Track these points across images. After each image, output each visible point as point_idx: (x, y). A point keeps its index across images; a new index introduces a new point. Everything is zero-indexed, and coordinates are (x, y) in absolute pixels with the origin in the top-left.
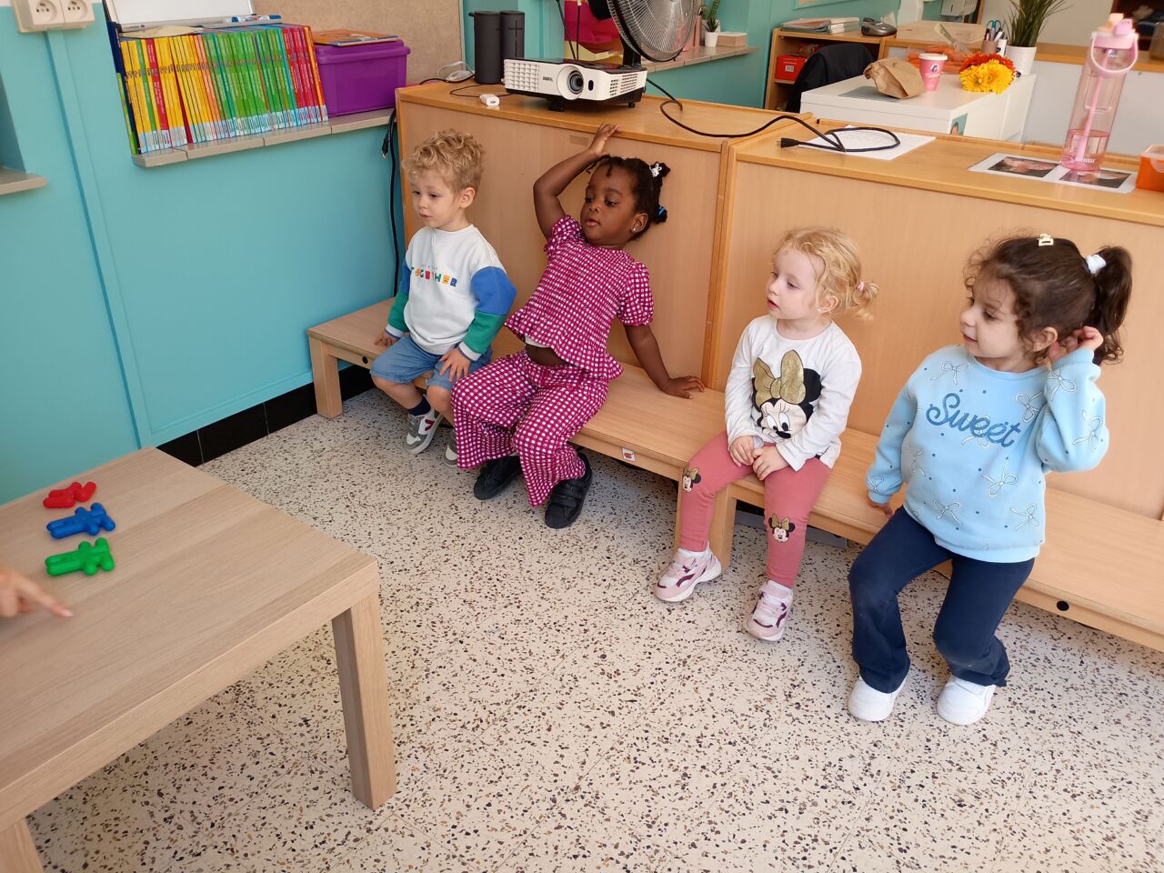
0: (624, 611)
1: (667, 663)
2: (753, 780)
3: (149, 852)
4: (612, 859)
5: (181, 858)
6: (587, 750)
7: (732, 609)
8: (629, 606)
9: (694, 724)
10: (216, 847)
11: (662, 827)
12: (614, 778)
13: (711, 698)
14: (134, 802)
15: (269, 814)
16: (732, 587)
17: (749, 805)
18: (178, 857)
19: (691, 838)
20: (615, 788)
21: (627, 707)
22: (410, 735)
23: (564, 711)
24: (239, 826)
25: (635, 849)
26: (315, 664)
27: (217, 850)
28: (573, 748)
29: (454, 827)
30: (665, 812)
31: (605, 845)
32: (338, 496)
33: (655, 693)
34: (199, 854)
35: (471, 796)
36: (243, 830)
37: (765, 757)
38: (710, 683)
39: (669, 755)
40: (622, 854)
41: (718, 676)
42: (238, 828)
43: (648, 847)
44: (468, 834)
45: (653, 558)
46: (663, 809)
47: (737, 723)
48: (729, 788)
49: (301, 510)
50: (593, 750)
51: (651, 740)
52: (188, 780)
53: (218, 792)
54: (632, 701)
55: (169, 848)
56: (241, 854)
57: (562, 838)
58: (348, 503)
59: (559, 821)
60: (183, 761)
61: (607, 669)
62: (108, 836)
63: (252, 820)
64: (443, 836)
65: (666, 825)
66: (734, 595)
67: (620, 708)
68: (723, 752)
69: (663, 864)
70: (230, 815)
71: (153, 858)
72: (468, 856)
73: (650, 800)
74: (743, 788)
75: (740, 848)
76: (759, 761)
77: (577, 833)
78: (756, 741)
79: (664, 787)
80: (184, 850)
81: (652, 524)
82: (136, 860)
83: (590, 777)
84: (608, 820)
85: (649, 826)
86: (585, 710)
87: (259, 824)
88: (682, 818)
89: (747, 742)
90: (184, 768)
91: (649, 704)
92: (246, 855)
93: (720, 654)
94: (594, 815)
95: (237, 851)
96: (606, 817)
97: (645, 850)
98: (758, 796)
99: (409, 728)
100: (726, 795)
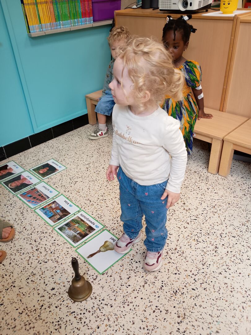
0: (191, 188)
1: (208, 207)
2: (243, 251)
3: (31, 260)
4: (189, 276)
5: (41, 263)
6: (179, 236)
7: (231, 189)
8: (193, 187)
9: (219, 229)
10: (52, 260)
11: (208, 266)
12: (189, 247)
13: (225, 220)
14: (27, 243)
15: (69, 250)
16: (231, 181)
17: (242, 260)
18: (39, 263)
19: (219, 271)
20: (190, 250)
21: (193, 221)
22: (117, 227)
23: (170, 222)
24: (60, 253)
25: (198, 273)
26: (86, 202)
27: (52, 261)
28: (174, 235)
29: (132, 259)
30: (209, 260)
31: (187, 271)
32: (95, 149)
33: (204, 217)
34: (46, 262)
35: (138, 249)
36: (61, 255)
37: (247, 243)
38: (224, 215)
39: (210, 239)
40: (193, 274)
41: (227, 212)
42: (59, 254)
43: (203, 273)
44: (136, 262)
45: (201, 171)
46: (209, 259)
47: (235, 230)
48: (233, 253)
49: (83, 153)
50: (181, 236)
51: (203, 234)
52: (44, 237)
53: (54, 242)
54: (195, 219)
55: (37, 259)
56: (60, 263)
57: (170, 266)
58: (98, 151)
59: (170, 260)
60: (43, 231)
61: (186, 208)
62: (18, 254)
63: (64, 251)
64: (128, 262)
65: (210, 265)
66: (232, 184)
67: (191, 222)
68: (230, 240)
69: (209, 280)
70: (57, 249)
71: (32, 262)
72: (136, 270)
73: (203, 255)
74: (239, 253)
75: (239, 276)
76: (245, 244)
77: (176, 265)
78: (243, 237)
79: (208, 251)
80: (42, 260)
81: (200, 160)
82: (26, 263)
83: (180, 245)
84: (187, 261)
85: (203, 265)
86: (178, 222)
87: (66, 253)
88: (216, 263)
89: (240, 237)
90: (43, 233)
91: (201, 221)
92: (62, 264)
93: (228, 205)
94: (182, 259)
95: (59, 262)
96: (187, 260)
97: (202, 273)
98: (245, 257)
99: (116, 224)
100: (232, 256)
